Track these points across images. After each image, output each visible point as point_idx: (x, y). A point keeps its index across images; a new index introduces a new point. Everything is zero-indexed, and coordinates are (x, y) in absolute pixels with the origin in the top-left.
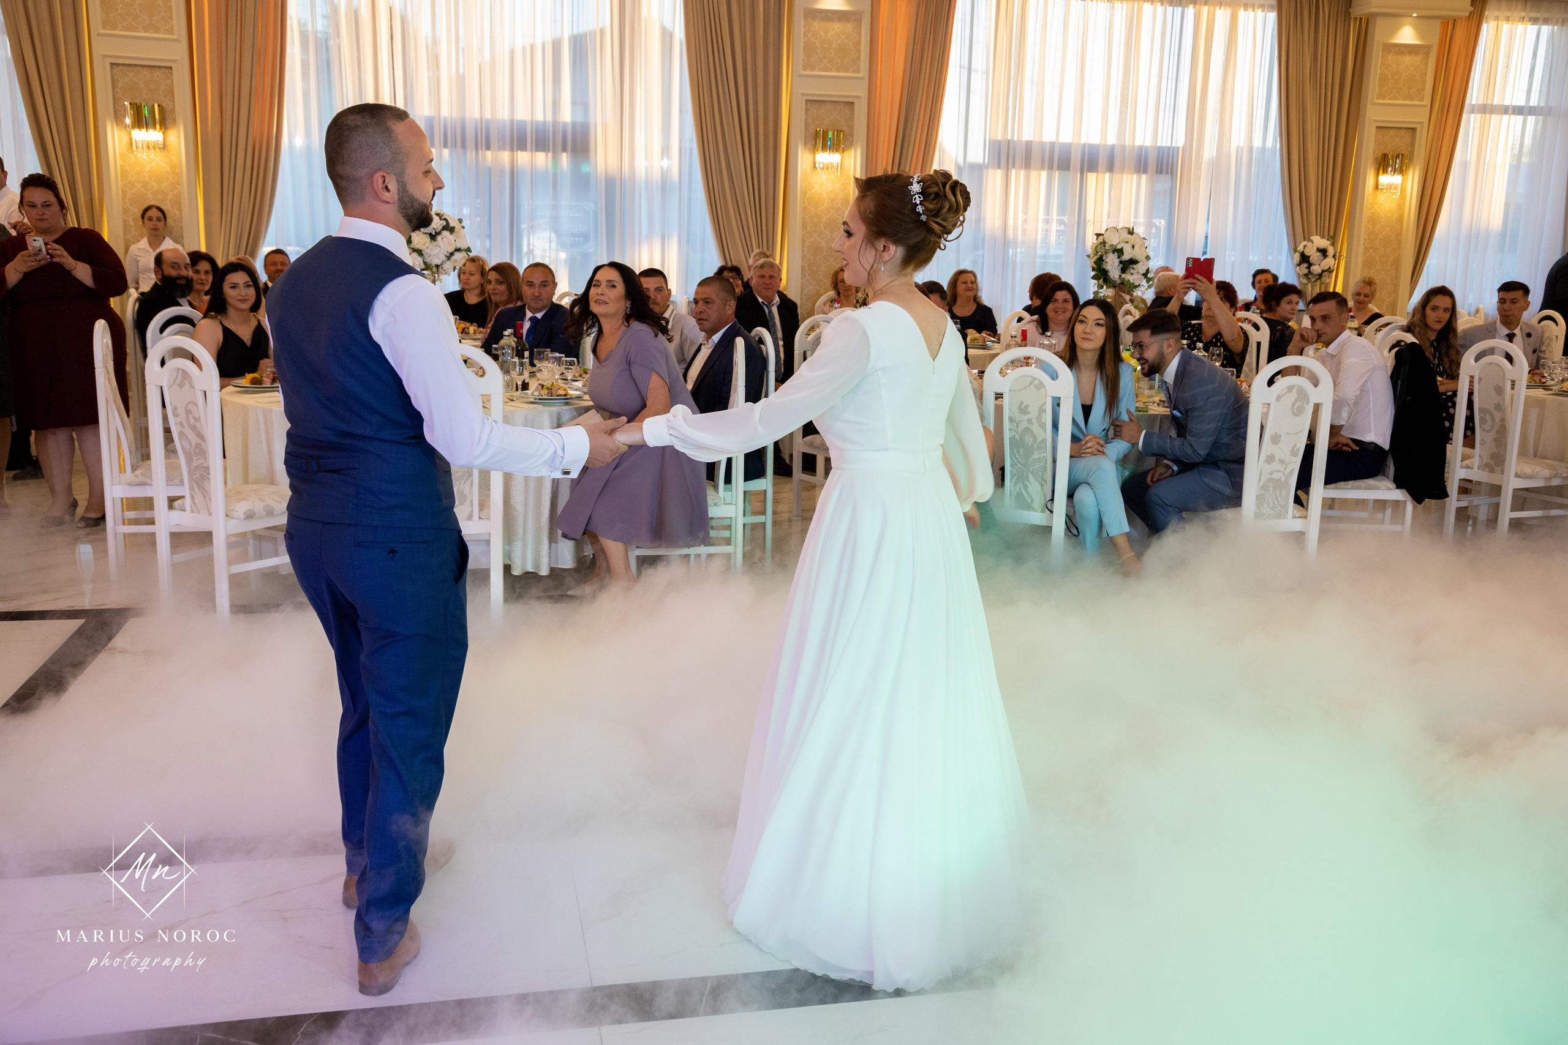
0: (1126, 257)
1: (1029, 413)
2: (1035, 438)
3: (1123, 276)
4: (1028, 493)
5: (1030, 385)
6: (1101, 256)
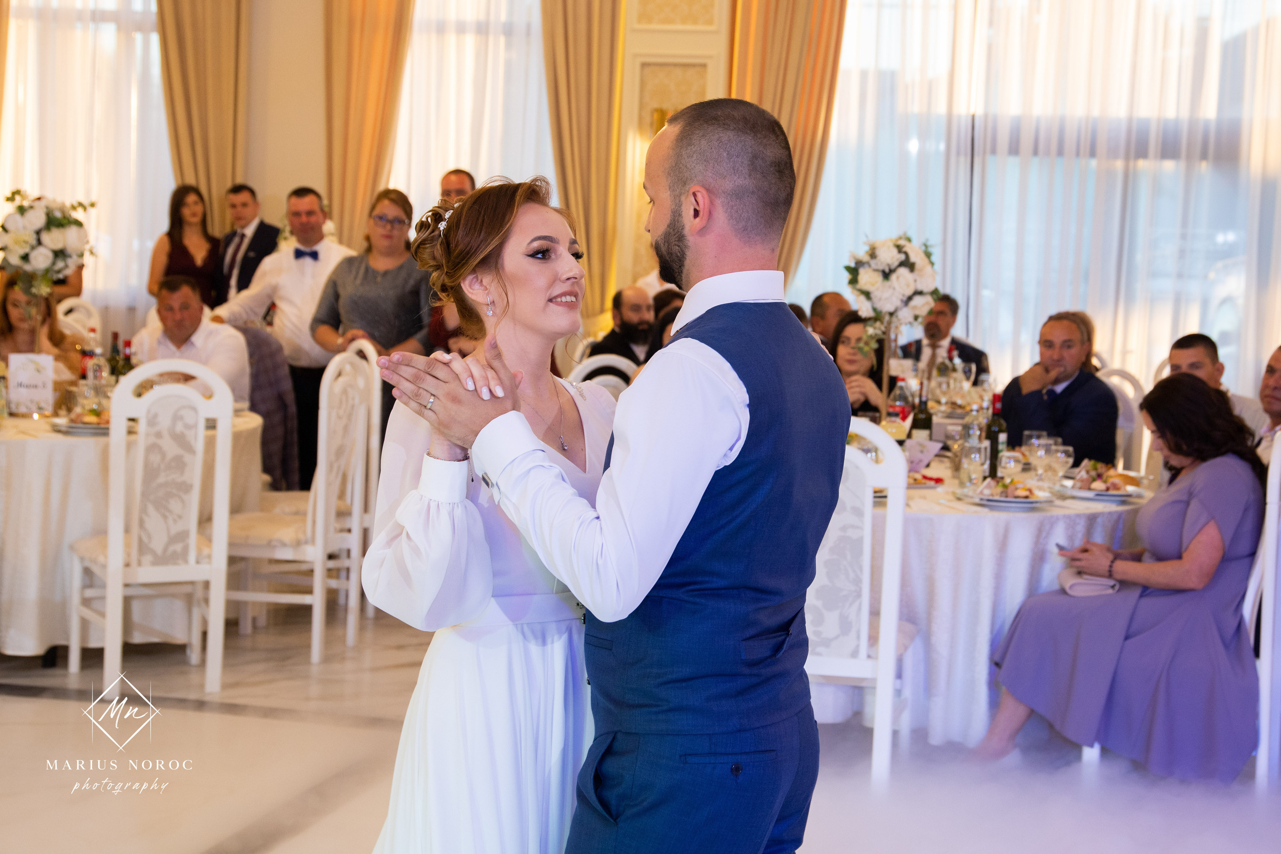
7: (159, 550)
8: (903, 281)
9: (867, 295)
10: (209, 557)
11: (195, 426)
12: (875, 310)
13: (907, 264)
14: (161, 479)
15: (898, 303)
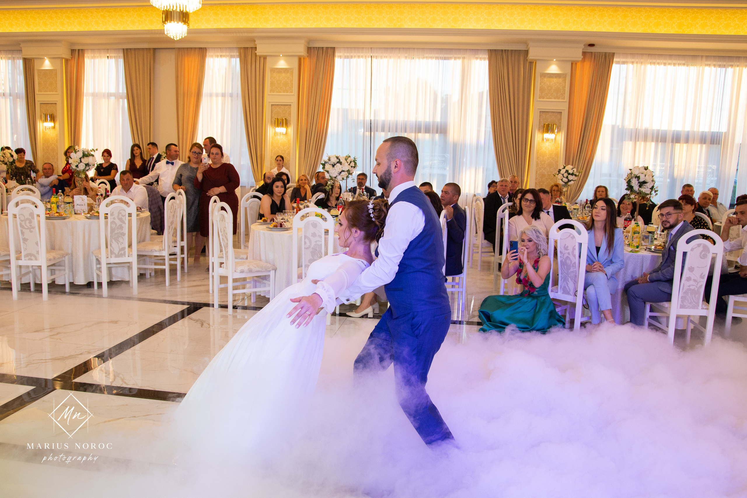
0: (641, 180)
1: (568, 250)
2: (571, 262)
3: (640, 189)
4: (568, 286)
5: (569, 237)
6: (630, 180)
7: (117, 254)
8: (338, 167)
9: (328, 172)
10: (132, 255)
11: (125, 215)
12: (330, 176)
14: (116, 232)
15: (337, 174)
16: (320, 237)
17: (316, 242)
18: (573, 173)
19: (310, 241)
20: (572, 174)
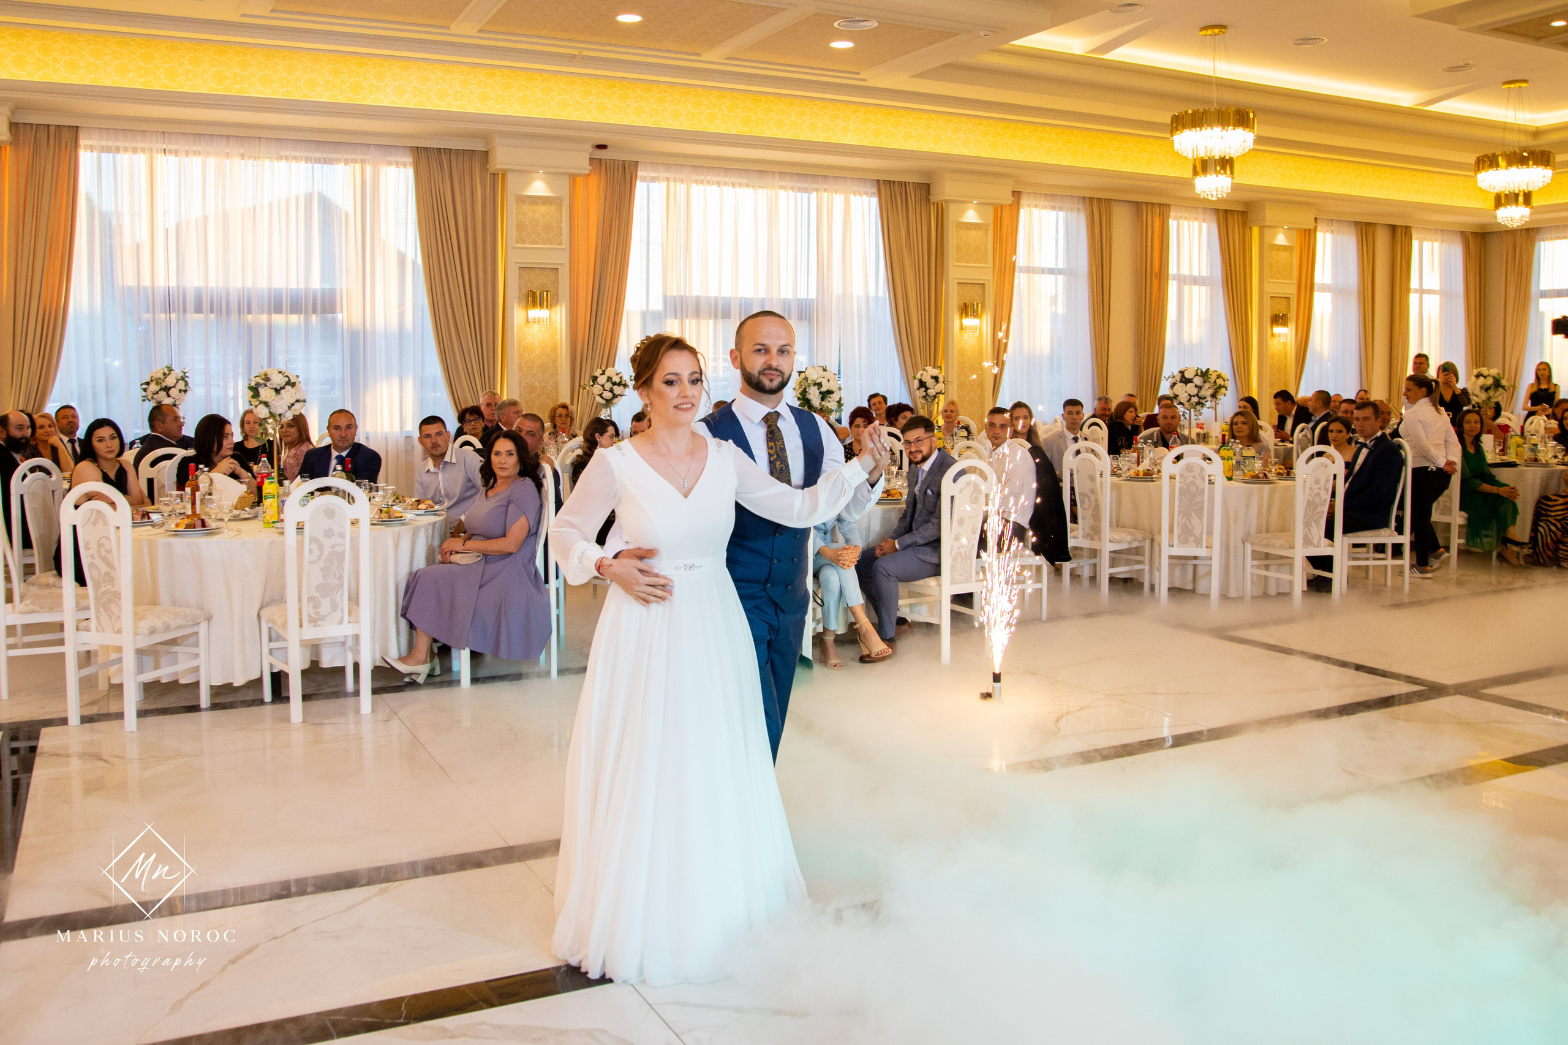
0: (824, 389)
6: (805, 389)
8: (288, 395)
9: (266, 404)
12: (270, 413)
13: (290, 384)
15: (287, 408)
16: (342, 535)
17: (333, 547)
18: (621, 382)
19: (321, 547)
20: (619, 384)
